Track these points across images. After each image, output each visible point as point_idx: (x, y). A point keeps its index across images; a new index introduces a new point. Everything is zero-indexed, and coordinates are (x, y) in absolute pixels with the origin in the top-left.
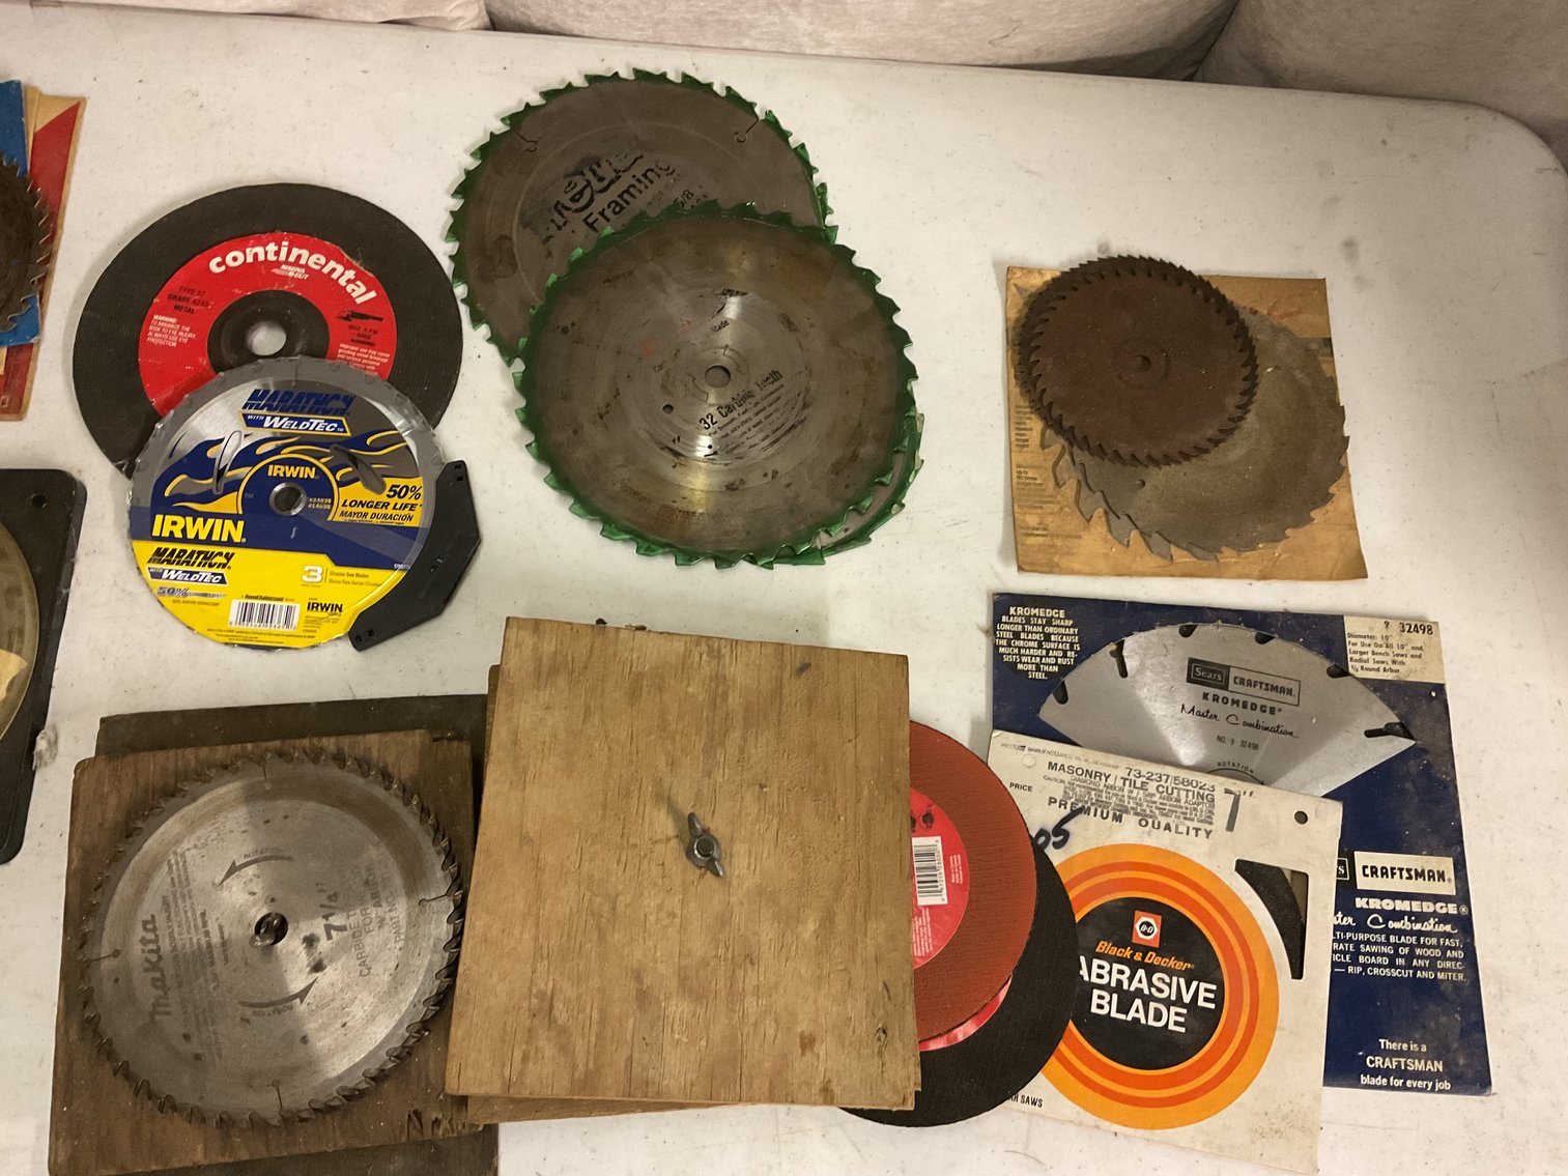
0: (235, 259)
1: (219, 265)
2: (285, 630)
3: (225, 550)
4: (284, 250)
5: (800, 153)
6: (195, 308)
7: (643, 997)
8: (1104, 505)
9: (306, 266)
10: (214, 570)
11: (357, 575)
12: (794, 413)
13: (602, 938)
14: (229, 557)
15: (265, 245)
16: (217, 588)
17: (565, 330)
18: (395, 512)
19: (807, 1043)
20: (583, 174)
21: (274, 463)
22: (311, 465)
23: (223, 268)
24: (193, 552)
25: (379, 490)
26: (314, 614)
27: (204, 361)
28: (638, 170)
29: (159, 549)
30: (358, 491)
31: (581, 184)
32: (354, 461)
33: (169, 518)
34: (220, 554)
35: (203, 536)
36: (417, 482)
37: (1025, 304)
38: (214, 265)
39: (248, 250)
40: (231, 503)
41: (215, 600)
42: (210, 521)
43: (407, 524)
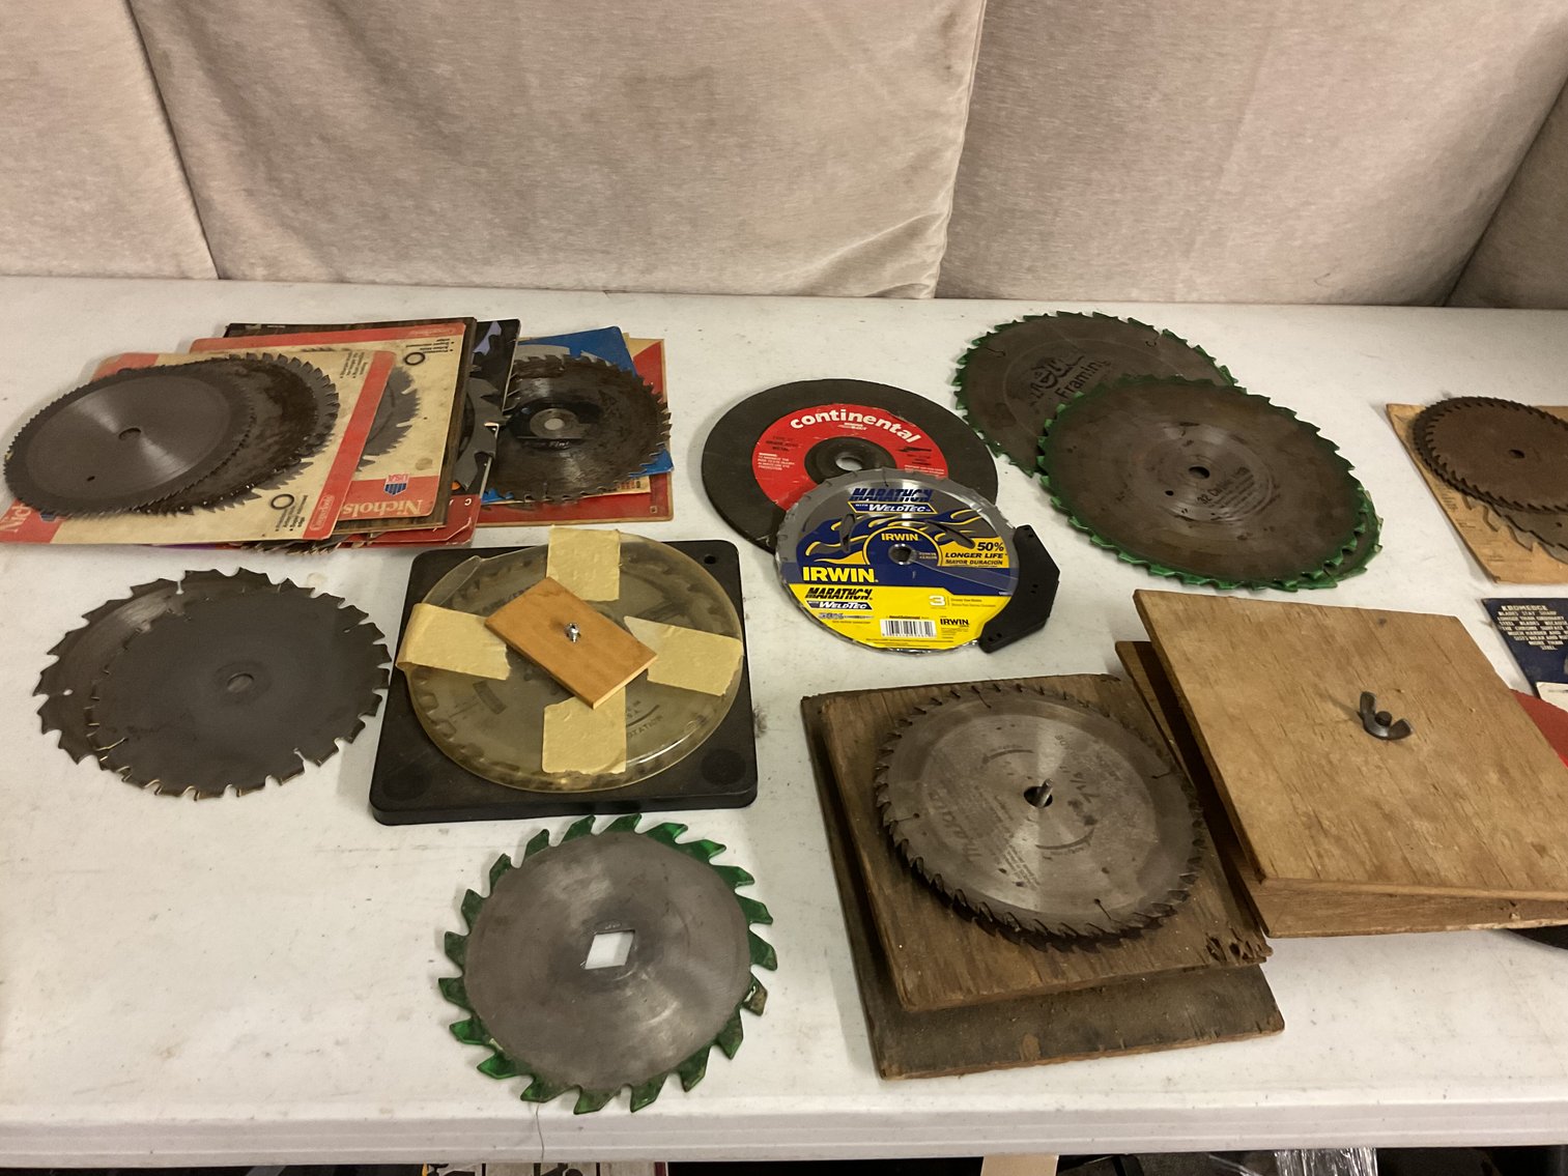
0: (809, 420)
1: (797, 424)
2: (927, 638)
3: (864, 588)
4: (843, 416)
5: (1198, 350)
6: (789, 448)
7: (1389, 818)
8: (1537, 540)
9: (862, 423)
10: (860, 600)
11: (973, 600)
12: (1270, 492)
13: (1332, 780)
14: (868, 592)
15: (828, 412)
16: (864, 612)
17: (1070, 451)
18: (987, 560)
19: (1541, 850)
20: (1043, 367)
21: (885, 532)
22: (914, 533)
23: (801, 426)
24: (839, 590)
25: (972, 545)
26: (946, 626)
27: (807, 478)
28: (1084, 363)
29: (812, 589)
30: (953, 547)
31: (1045, 374)
32: (945, 528)
33: (814, 570)
34: (861, 590)
35: (844, 579)
36: (998, 540)
37: (1409, 427)
38: (794, 423)
39: (817, 415)
40: (859, 558)
41: (866, 620)
42: (847, 570)
43: (999, 566)
